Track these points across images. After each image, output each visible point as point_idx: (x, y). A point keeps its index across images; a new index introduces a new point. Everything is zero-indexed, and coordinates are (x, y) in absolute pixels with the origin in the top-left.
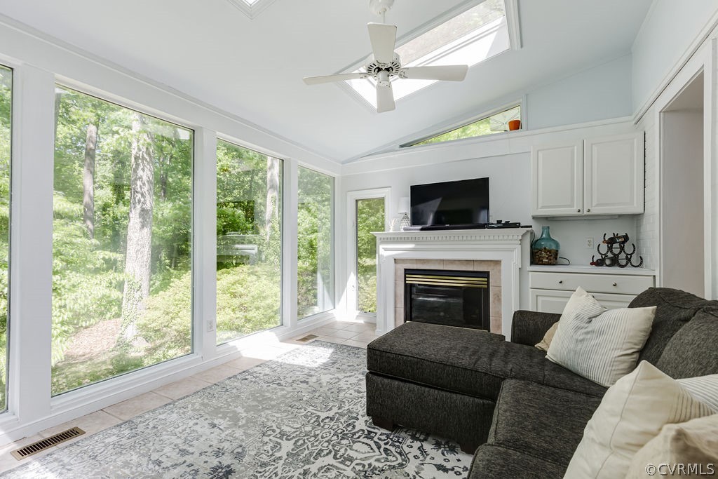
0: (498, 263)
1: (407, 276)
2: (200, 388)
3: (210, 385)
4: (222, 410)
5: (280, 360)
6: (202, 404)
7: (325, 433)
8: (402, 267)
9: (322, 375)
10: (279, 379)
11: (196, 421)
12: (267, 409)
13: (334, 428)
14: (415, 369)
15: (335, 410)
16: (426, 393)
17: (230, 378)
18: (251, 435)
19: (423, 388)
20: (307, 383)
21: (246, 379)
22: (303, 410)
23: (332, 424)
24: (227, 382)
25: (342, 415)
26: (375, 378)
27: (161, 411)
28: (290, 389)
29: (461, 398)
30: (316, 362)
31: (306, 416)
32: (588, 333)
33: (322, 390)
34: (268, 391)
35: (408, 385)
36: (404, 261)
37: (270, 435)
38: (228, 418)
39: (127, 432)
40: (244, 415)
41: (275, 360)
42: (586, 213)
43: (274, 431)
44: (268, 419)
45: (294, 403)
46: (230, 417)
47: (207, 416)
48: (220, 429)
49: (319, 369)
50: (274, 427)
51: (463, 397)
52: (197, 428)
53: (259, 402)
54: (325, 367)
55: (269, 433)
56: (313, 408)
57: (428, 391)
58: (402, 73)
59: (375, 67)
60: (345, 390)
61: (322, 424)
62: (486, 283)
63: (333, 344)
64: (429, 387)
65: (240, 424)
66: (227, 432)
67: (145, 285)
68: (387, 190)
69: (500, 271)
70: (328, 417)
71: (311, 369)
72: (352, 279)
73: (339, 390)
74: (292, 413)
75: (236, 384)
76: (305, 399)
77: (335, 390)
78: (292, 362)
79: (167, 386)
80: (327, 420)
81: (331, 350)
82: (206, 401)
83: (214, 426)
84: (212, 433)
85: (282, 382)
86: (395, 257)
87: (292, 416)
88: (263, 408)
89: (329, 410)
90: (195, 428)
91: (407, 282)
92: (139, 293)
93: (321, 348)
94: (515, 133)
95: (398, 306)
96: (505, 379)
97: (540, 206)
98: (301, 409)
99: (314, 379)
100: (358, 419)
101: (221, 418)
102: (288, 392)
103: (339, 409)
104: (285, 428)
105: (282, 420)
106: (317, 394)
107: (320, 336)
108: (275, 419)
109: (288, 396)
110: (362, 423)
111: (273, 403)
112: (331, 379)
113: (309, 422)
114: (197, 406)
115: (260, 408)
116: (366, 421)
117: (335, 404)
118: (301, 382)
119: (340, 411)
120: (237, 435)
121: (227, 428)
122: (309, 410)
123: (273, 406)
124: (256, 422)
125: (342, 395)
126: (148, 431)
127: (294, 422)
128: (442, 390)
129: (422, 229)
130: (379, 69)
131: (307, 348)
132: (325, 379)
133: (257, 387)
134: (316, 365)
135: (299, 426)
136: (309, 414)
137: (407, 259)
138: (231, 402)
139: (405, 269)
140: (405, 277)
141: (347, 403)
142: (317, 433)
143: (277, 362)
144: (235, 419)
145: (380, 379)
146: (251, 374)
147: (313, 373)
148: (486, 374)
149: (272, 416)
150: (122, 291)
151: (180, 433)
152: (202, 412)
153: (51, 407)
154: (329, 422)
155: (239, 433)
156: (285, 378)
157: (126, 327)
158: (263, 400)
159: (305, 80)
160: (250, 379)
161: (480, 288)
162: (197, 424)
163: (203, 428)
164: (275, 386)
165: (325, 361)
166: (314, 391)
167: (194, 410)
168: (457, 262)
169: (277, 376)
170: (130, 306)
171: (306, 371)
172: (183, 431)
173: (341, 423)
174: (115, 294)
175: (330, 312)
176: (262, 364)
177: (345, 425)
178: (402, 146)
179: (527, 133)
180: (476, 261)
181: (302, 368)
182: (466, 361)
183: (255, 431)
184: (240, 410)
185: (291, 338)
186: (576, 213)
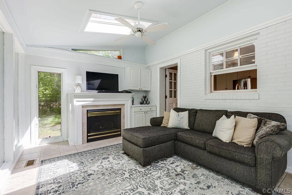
0: (124, 105)
8: (85, 109)
16: (162, 146)
26: (146, 148)
32: (181, 118)
35: (156, 146)
36: (87, 106)
42: (141, 89)
62: (120, 112)
64: (162, 143)
68: (64, 70)
69: (124, 108)
86: (83, 105)
91: (88, 116)
94: (120, 60)
95: (84, 128)
97: (131, 86)
128: (165, 143)
139: (87, 110)
140: (87, 114)
145: (148, 148)
168: (110, 106)
178: (72, 49)
179: (124, 61)
180: (117, 105)
186: (139, 89)
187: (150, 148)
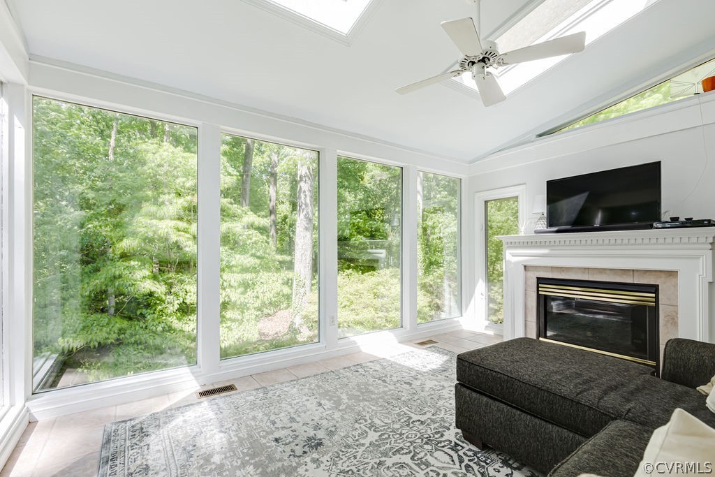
0: (672, 274)
1: (540, 285)
2: (319, 372)
3: (328, 371)
4: (330, 393)
5: (392, 360)
6: (317, 386)
7: (412, 434)
8: (533, 275)
9: (428, 381)
10: (386, 376)
11: (308, 398)
12: (367, 401)
13: (422, 431)
14: (505, 388)
15: (429, 415)
16: (517, 416)
17: (345, 368)
18: (346, 420)
19: (514, 410)
20: (411, 384)
21: (357, 371)
22: (397, 409)
23: (421, 427)
24: (341, 371)
25: (434, 421)
26: (463, 389)
27: (287, 384)
28: (392, 387)
29: (558, 431)
30: (426, 367)
31: (398, 415)
33: (422, 394)
34: (372, 385)
35: (497, 403)
36: (536, 268)
37: (361, 423)
38: (332, 401)
39: (261, 395)
40: (347, 401)
41: (388, 358)
43: (366, 421)
44: (364, 410)
45: (391, 401)
46: (334, 401)
47: (318, 396)
48: (324, 408)
49: (426, 374)
50: (367, 418)
51: (560, 430)
52: (307, 403)
53: (362, 393)
54: (434, 373)
55: (361, 421)
56: (407, 408)
57: (519, 415)
58: (500, 61)
59: (468, 62)
60: (445, 399)
61: (411, 425)
62: (654, 300)
63: (450, 352)
64: (521, 411)
65: (341, 408)
66: (328, 413)
67: (308, 283)
68: (521, 187)
69: (676, 285)
70: (419, 420)
71: (419, 373)
72: (481, 286)
73: (440, 398)
74: (387, 409)
75: (348, 374)
76: (403, 399)
77: (436, 397)
78: (403, 363)
79: (297, 366)
80: (418, 423)
81: (446, 358)
82: (321, 383)
83: (320, 405)
84: (317, 410)
85: (388, 380)
86: (526, 264)
87: (387, 411)
88: (363, 399)
89: (422, 414)
90: (306, 403)
91: (540, 293)
92: (303, 289)
93: (437, 355)
95: (529, 319)
96: (616, 419)
98: (396, 407)
99: (418, 383)
100: (449, 429)
101: (328, 400)
102: (390, 390)
103: (433, 415)
104: (377, 421)
105: (376, 413)
106: (416, 397)
107: (440, 342)
108: (370, 410)
109: (388, 393)
110: (453, 434)
111: (373, 396)
112: (435, 385)
113: (399, 420)
114: (313, 387)
115: (361, 398)
116: (457, 433)
117: (431, 409)
118: (405, 383)
119: (433, 417)
120: (335, 417)
121: (329, 409)
122: (404, 410)
123: (372, 399)
124: (353, 410)
125: (441, 403)
126: (275, 398)
127: (386, 417)
128: (536, 417)
129: (558, 232)
130: (473, 63)
131: (422, 352)
132: (429, 384)
133: (363, 380)
134: (425, 370)
135: (389, 422)
136: (402, 413)
137: (540, 267)
138: (339, 388)
139: (538, 278)
140: (538, 287)
141: (443, 412)
142: (403, 432)
143: (390, 361)
144: (338, 403)
145: (468, 392)
146: (363, 367)
147: (419, 376)
148: (590, 408)
149: (368, 407)
150: (291, 287)
151: (295, 404)
152: (315, 392)
153: (220, 367)
154: (419, 425)
155: (337, 415)
156: (391, 376)
157: (295, 317)
158: (366, 392)
159: (397, 91)
160: (360, 372)
161: (645, 306)
162: (308, 400)
163: (311, 404)
164: (380, 382)
165: (435, 367)
166: (414, 393)
167: (309, 389)
168: (608, 272)
169: (384, 372)
170: (297, 300)
171: (413, 374)
172: (297, 403)
173: (431, 429)
174: (286, 290)
175: (455, 319)
176: (375, 361)
177: (433, 431)
178: (540, 135)
180: (637, 271)
181: (411, 370)
182: (567, 389)
183: (350, 417)
184: (344, 396)
185: (410, 341)
187: (474, 395)
